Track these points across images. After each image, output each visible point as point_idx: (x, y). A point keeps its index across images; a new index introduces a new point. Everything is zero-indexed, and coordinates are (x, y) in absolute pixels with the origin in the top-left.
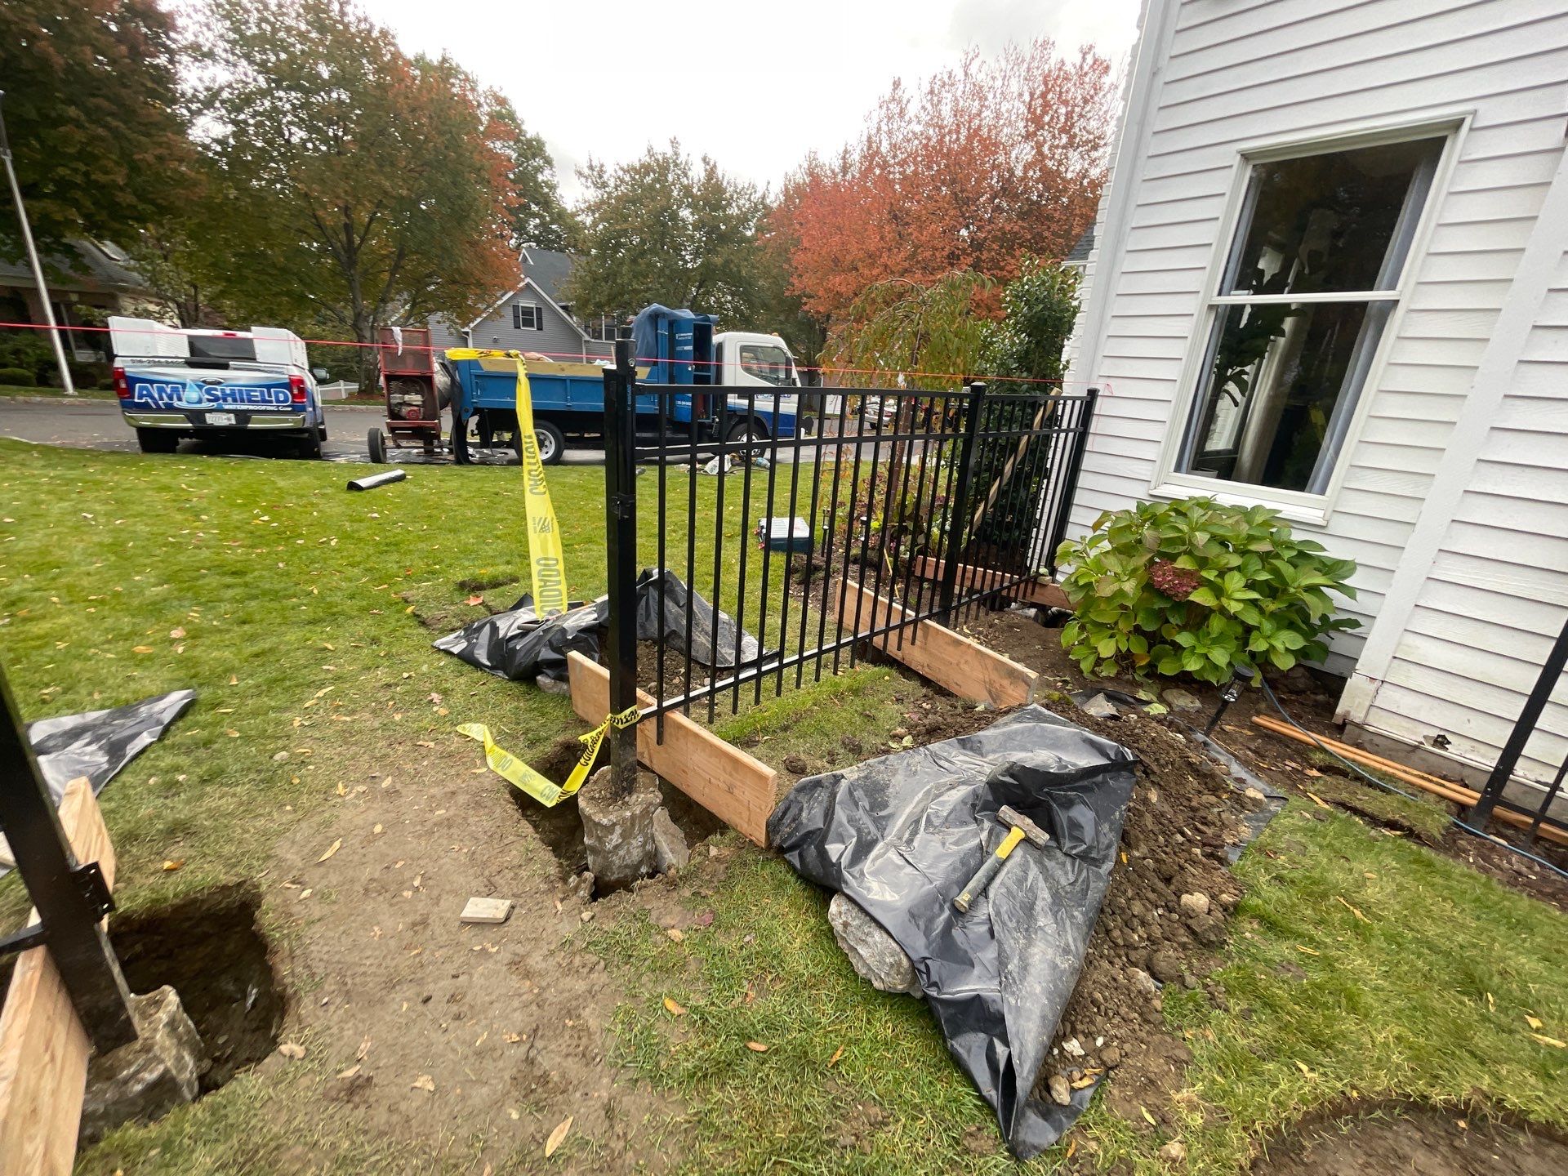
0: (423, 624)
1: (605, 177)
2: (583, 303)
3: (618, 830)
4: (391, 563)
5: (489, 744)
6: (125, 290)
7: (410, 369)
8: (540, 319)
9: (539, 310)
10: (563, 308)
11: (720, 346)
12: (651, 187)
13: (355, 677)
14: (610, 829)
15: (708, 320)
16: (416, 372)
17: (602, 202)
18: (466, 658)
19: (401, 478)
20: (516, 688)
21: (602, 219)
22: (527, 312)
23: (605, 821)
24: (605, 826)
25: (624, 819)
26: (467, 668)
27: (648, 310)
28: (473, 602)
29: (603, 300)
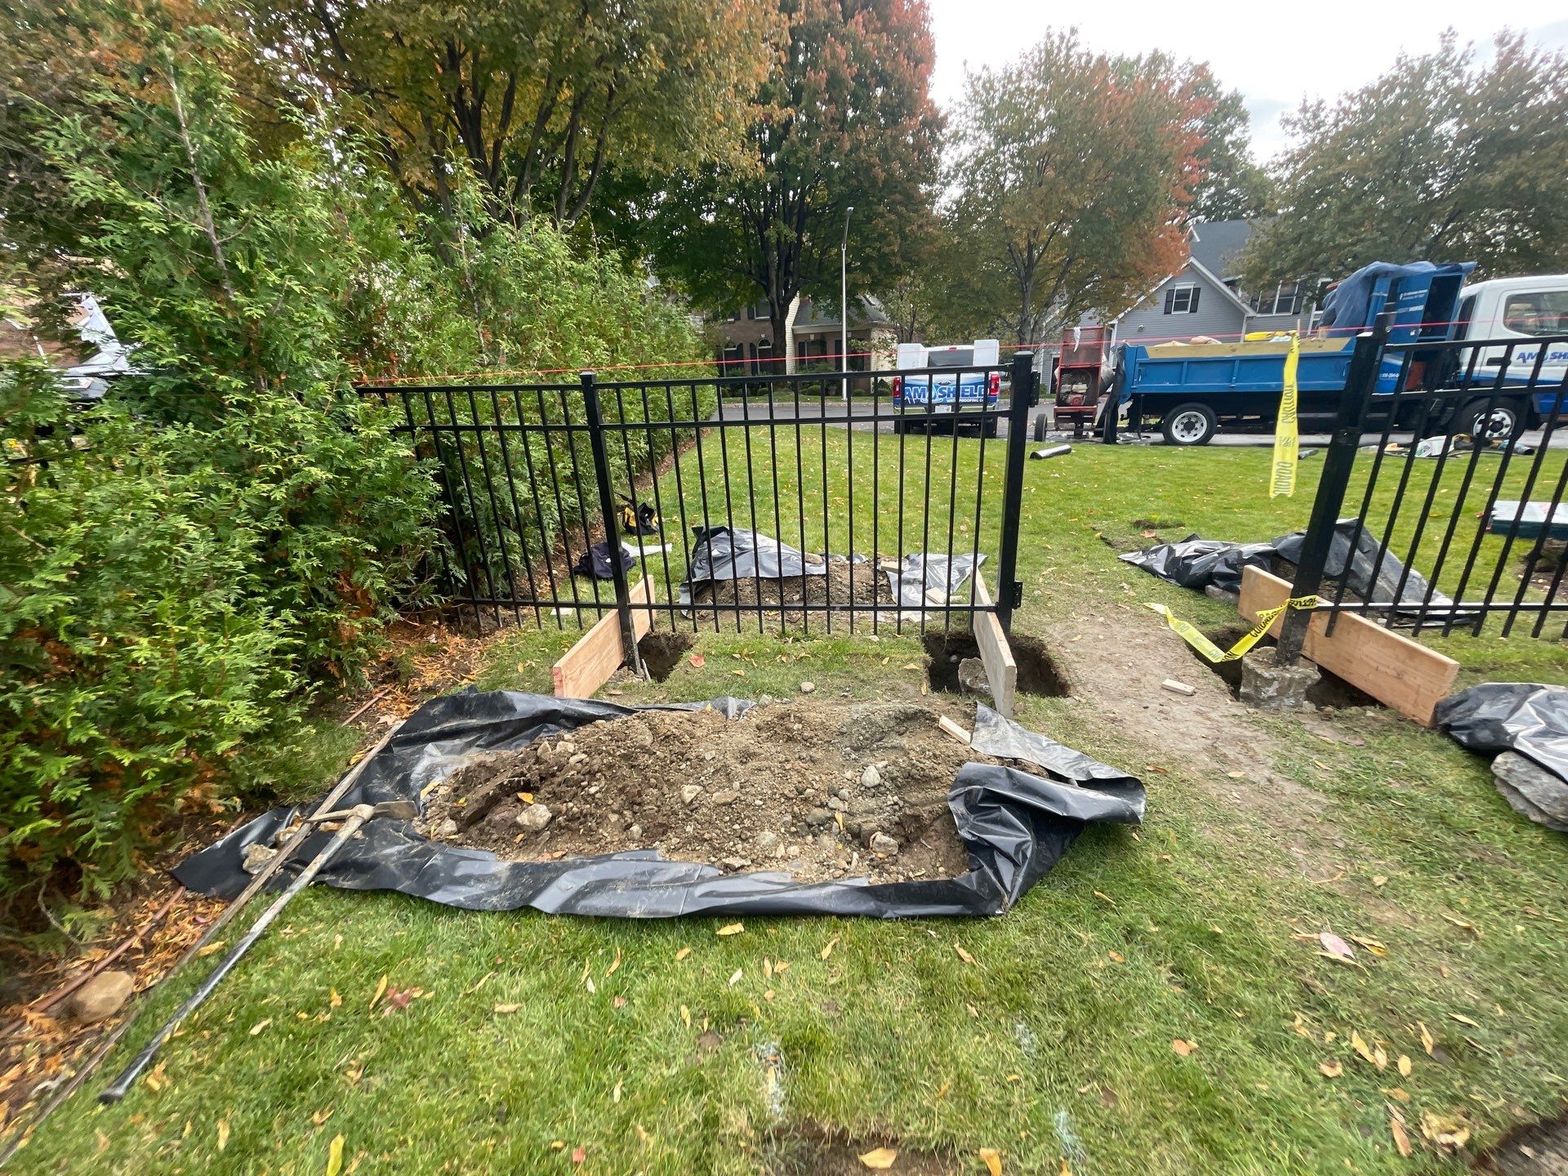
0: (1109, 544)
1: (1322, 115)
2: (1255, 274)
3: (1276, 685)
4: (1076, 506)
5: (1170, 615)
6: (876, 325)
7: (1081, 363)
8: (1195, 300)
9: (1197, 291)
10: (1228, 284)
11: (1471, 301)
12: (1395, 107)
13: (1068, 566)
14: (1269, 682)
15: (1460, 269)
16: (1087, 365)
17: (1312, 147)
18: (1147, 569)
19: (1067, 452)
20: (1189, 593)
21: (1305, 169)
22: (1183, 294)
23: (1266, 675)
24: (1266, 679)
25: (1284, 678)
26: (1146, 574)
27: (1362, 271)
28: (1147, 535)
29: (1286, 265)
